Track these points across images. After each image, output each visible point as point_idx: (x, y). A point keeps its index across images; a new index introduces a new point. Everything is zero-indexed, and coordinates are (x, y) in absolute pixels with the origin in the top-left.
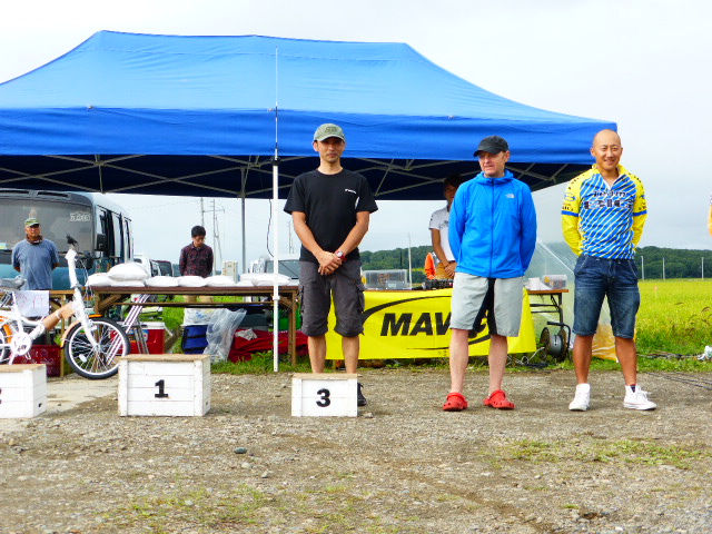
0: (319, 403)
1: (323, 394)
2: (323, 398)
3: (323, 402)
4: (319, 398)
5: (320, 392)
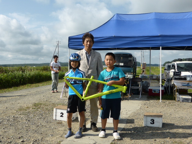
0: (151, 123)
1: (152, 121)
2: (152, 122)
3: (152, 123)
4: (151, 122)
5: (151, 120)
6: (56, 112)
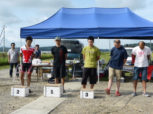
2: (86, 95)
6: (13, 90)
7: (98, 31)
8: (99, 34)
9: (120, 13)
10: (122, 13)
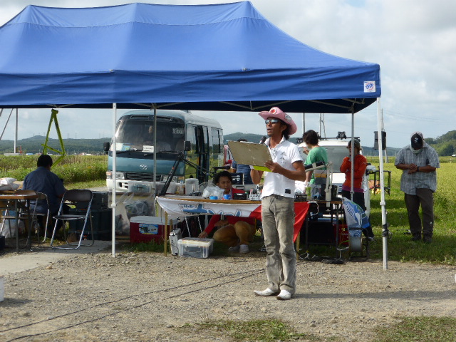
7: (115, 84)
8: (116, 93)
9: (218, 20)
10: (226, 19)
